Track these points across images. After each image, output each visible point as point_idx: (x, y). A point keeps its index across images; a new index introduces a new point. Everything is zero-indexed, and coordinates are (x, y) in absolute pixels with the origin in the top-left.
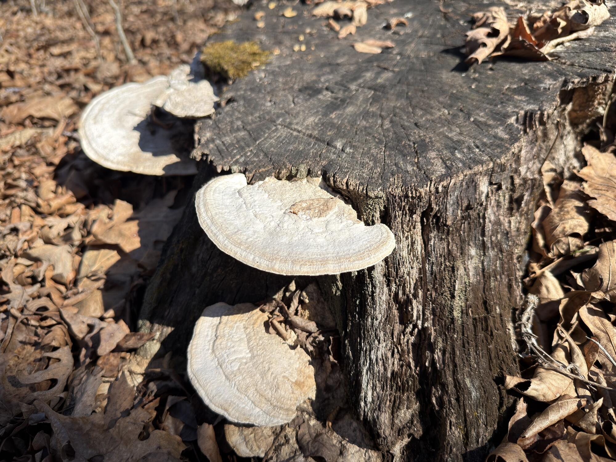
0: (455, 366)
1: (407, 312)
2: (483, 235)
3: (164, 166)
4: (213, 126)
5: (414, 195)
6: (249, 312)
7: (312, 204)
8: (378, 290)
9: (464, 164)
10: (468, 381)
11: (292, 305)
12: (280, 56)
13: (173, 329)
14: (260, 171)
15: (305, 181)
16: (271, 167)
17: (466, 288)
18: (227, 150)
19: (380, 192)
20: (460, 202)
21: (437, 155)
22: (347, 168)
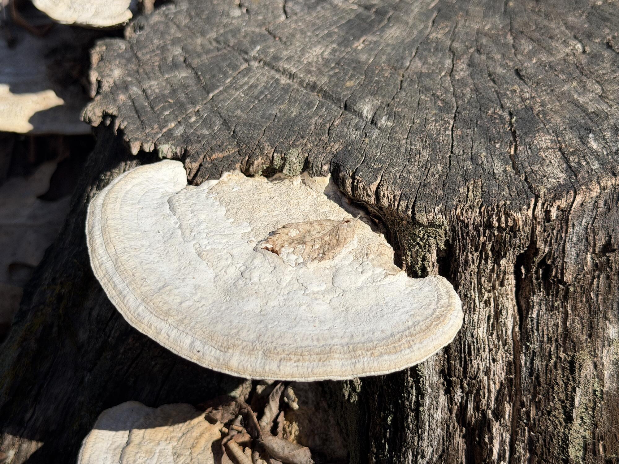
1: (482, 443)
3: (32, 113)
4: (127, 56)
5: (503, 225)
6: (184, 421)
7: (309, 231)
8: (427, 401)
9: (603, 164)
11: (267, 411)
13: (40, 445)
14: (214, 157)
15: (298, 180)
16: (233, 150)
17: (595, 403)
18: (152, 108)
19: (439, 216)
20: (591, 239)
21: (552, 141)
22: (379, 161)
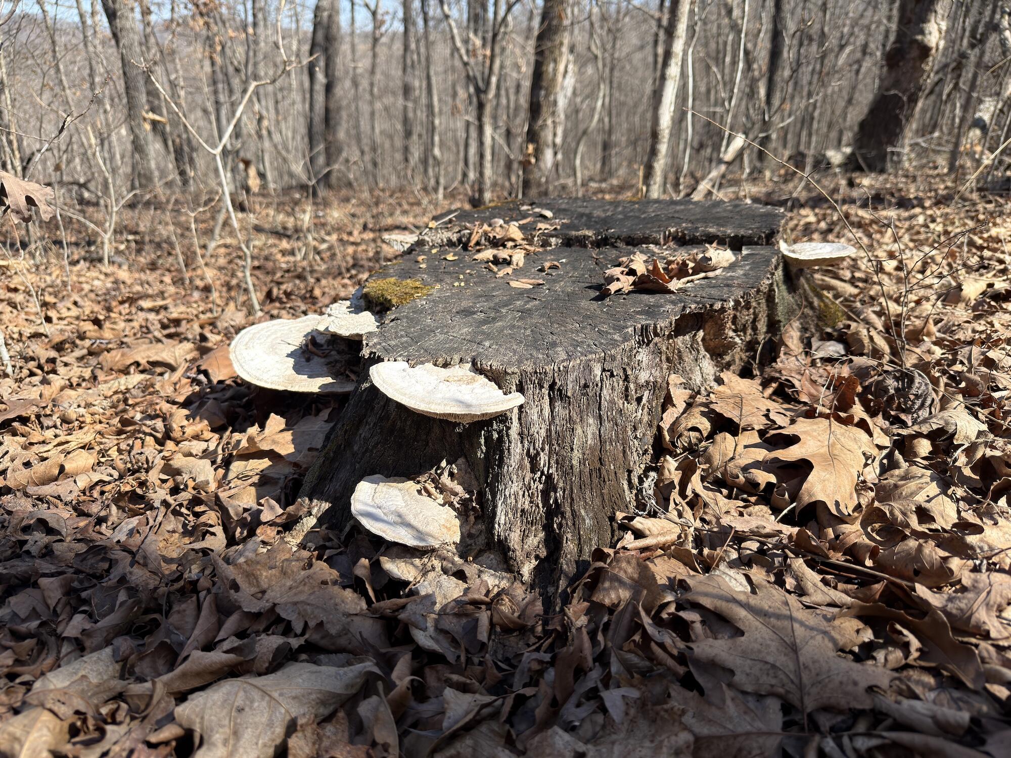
0: (572, 499)
1: (536, 462)
2: (600, 409)
3: (320, 385)
4: (378, 337)
5: (542, 372)
6: (403, 482)
7: (462, 379)
8: (513, 445)
10: (583, 512)
11: (443, 476)
12: (441, 290)
13: (330, 505)
14: (420, 360)
15: (457, 367)
16: (429, 358)
17: (584, 445)
18: (393, 349)
19: (516, 370)
20: (578, 381)
21: (563, 349)
22: (492, 356)
